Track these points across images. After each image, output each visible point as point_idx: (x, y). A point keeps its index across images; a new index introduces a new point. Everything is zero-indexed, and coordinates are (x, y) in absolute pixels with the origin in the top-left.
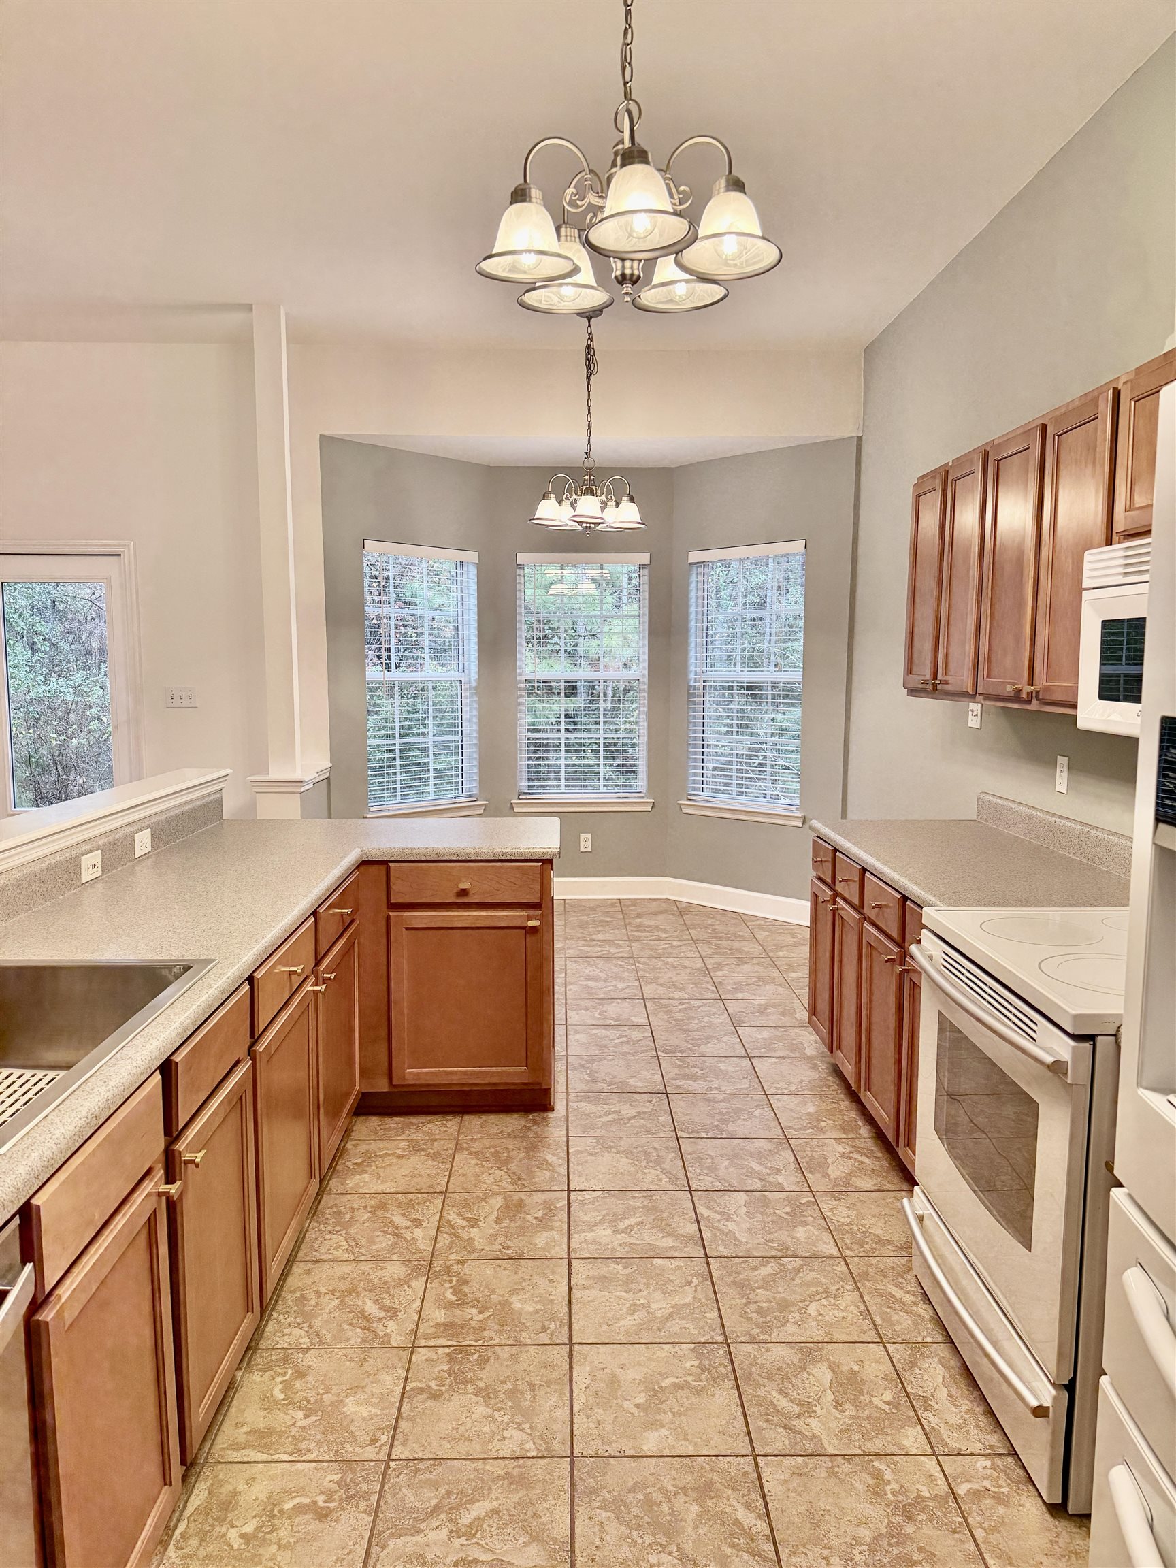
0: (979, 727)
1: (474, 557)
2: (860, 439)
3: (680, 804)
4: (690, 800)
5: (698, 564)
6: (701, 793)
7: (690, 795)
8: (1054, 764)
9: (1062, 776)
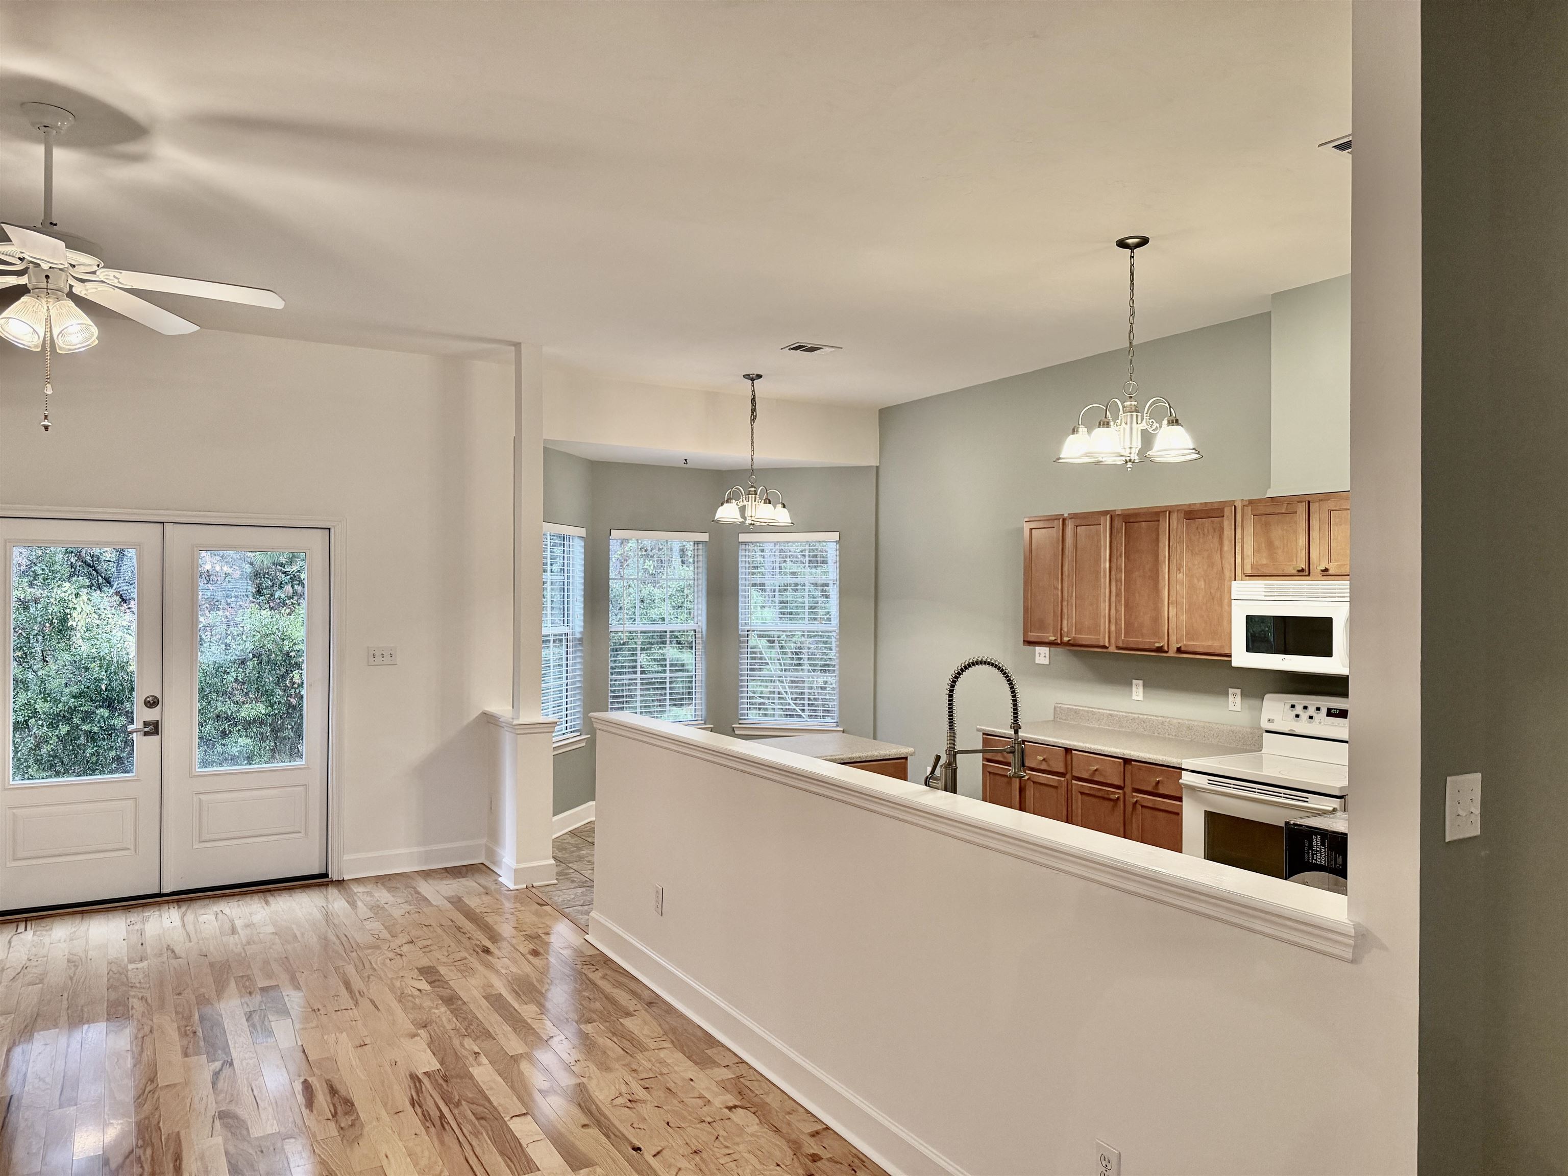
0: (1048, 663)
1: (582, 532)
2: (877, 467)
3: (733, 728)
4: (740, 724)
5: (745, 543)
6: (746, 717)
7: (741, 719)
8: (1131, 684)
9: (1138, 691)
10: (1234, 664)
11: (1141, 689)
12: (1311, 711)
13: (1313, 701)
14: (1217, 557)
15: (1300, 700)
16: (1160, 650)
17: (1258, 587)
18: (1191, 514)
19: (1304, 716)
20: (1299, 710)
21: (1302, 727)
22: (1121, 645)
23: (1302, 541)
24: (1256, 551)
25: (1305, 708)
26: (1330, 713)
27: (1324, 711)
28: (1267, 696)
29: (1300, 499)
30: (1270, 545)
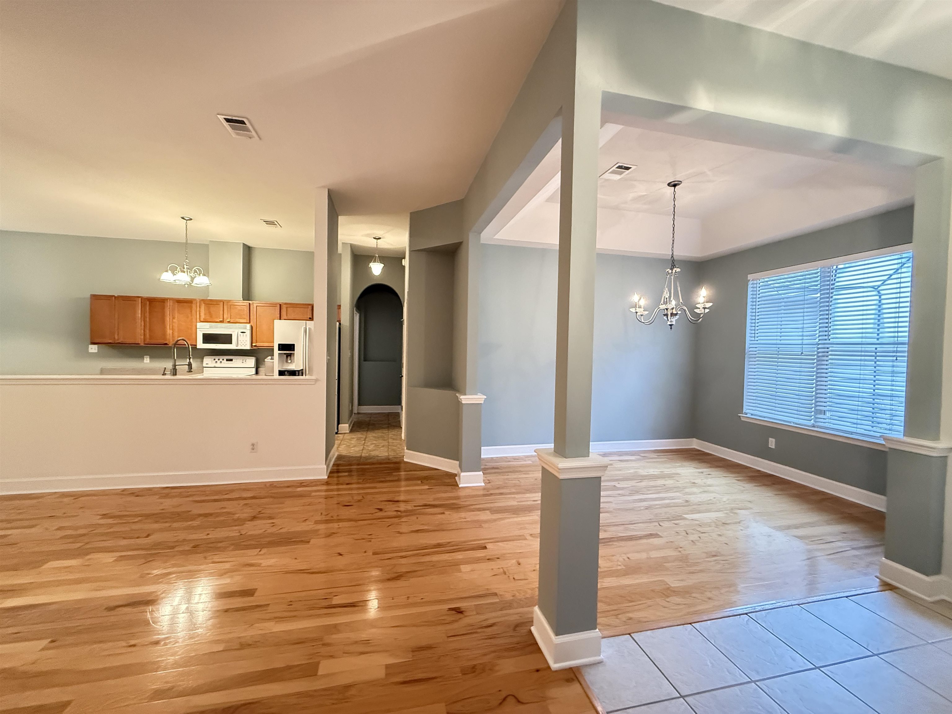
8: (143, 357)
9: (147, 360)
10: (198, 347)
11: (148, 359)
12: (221, 360)
13: (221, 358)
14: (190, 315)
15: (217, 358)
16: (166, 344)
17: (207, 325)
18: (179, 302)
19: (219, 362)
20: (217, 360)
21: (218, 365)
22: (146, 343)
23: (221, 312)
24: (205, 314)
25: (219, 359)
26: (227, 360)
27: (225, 360)
28: (205, 357)
29: (221, 301)
30: (210, 313)
